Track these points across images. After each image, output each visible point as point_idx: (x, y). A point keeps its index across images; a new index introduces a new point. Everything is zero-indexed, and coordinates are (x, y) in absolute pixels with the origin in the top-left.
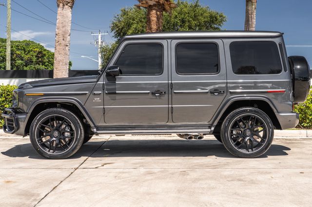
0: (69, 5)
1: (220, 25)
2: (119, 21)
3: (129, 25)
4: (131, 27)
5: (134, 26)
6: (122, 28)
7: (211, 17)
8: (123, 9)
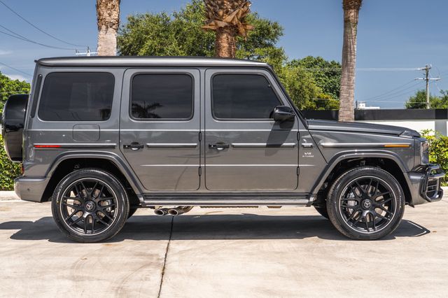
0: (114, 27)
1: (273, 40)
2: (126, 35)
3: (141, 42)
4: (144, 43)
5: (149, 43)
6: (131, 46)
7: (261, 29)
8: (131, 16)
